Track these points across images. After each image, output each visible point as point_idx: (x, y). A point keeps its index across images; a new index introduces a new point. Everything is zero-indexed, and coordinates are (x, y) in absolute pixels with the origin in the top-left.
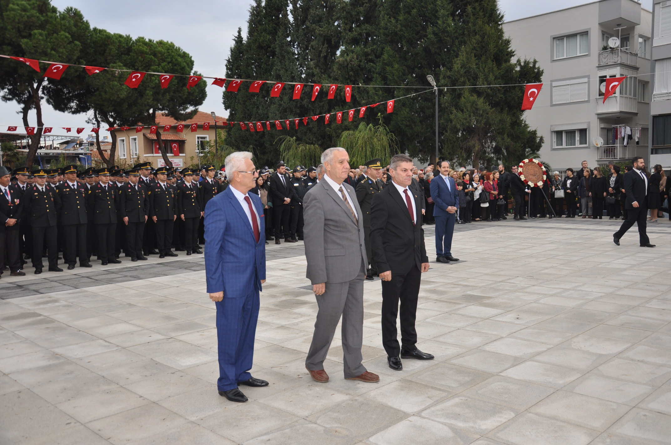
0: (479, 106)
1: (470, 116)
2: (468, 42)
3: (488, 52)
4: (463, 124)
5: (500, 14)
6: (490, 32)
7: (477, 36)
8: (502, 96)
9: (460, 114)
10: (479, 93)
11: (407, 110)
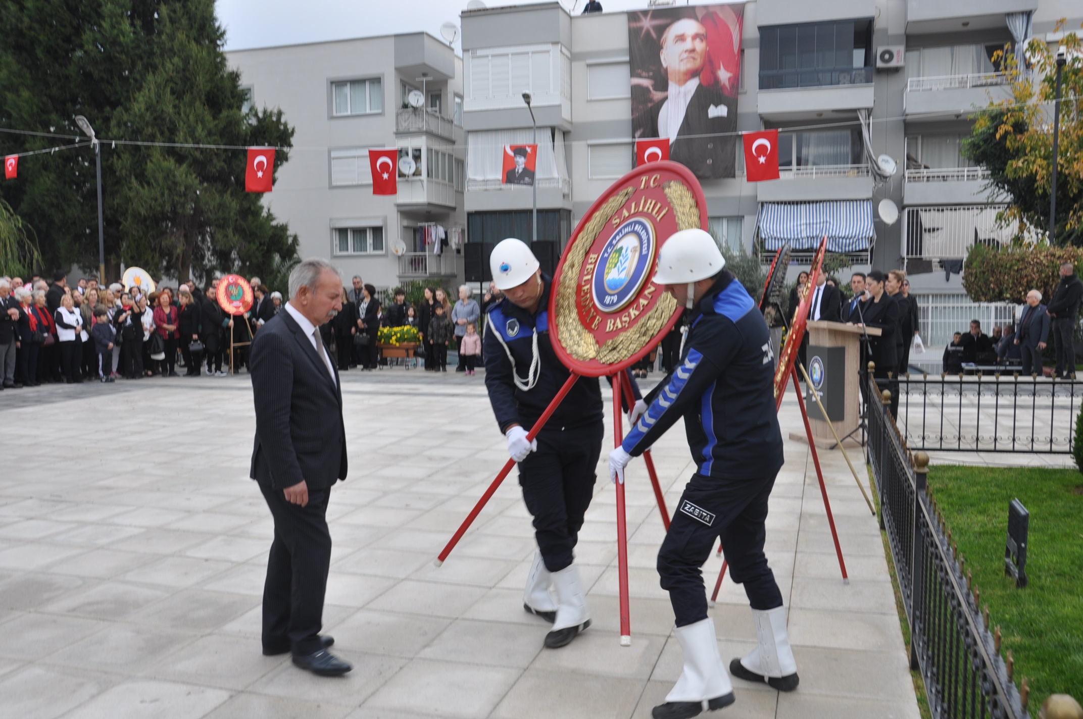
0: (178, 179)
1: (163, 194)
2: (160, 67)
3: (195, 88)
4: (150, 206)
5: (219, 28)
6: (199, 56)
7: (176, 60)
8: (222, 164)
9: (145, 192)
10: (180, 157)
11: (52, 176)
